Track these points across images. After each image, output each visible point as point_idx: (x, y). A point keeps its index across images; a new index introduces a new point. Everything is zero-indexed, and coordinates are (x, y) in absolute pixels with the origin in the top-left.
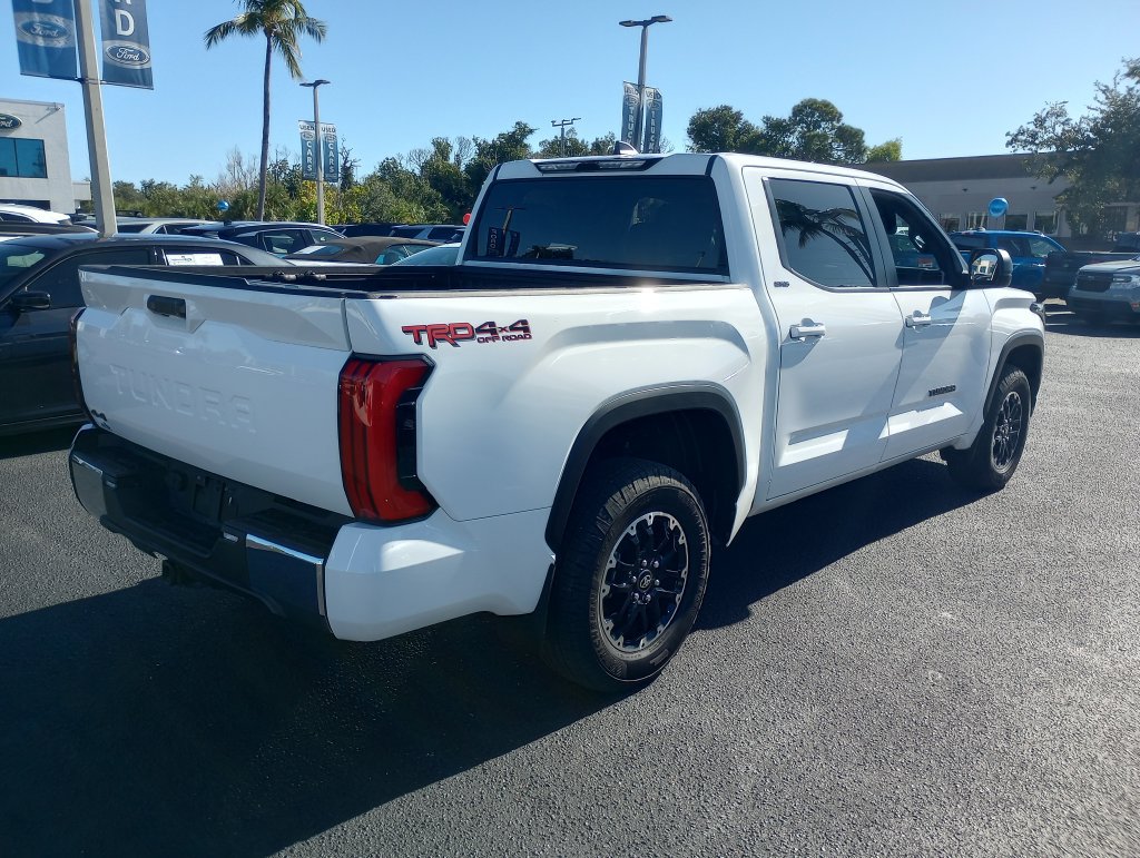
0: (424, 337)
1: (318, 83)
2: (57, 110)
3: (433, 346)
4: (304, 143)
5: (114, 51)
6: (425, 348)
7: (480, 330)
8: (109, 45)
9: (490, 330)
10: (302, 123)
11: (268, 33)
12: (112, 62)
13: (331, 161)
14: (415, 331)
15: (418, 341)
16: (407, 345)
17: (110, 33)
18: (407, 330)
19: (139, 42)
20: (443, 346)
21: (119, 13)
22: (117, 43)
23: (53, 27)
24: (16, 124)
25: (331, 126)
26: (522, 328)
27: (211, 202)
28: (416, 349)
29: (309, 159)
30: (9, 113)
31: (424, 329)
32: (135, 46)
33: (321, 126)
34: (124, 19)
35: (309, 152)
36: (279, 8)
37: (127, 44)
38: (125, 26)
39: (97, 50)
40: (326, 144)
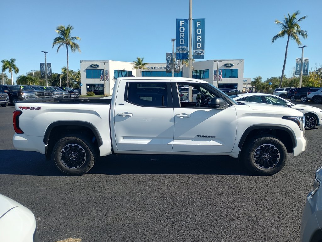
0: (22, 108)
1: (304, 47)
2: (242, 61)
3: (23, 109)
4: (297, 64)
5: (196, 52)
6: (21, 110)
7: (31, 108)
8: (195, 51)
9: (33, 108)
10: (297, 59)
11: (289, 35)
12: (195, 54)
13: (306, 69)
14: (20, 107)
15: (21, 109)
16: (19, 109)
17: (195, 48)
18: (19, 107)
19: (202, 49)
20: (24, 110)
21: (198, 43)
22: (197, 50)
23: (184, 49)
24: (232, 65)
25: (307, 59)
26: (40, 108)
27: (286, 82)
28: (20, 110)
29: (298, 69)
30: (231, 63)
31: (22, 107)
32: (201, 50)
33: (303, 59)
34: (199, 45)
35: (298, 67)
36: (293, 28)
37: (199, 50)
38: (199, 46)
39: (192, 53)
40: (305, 64)
